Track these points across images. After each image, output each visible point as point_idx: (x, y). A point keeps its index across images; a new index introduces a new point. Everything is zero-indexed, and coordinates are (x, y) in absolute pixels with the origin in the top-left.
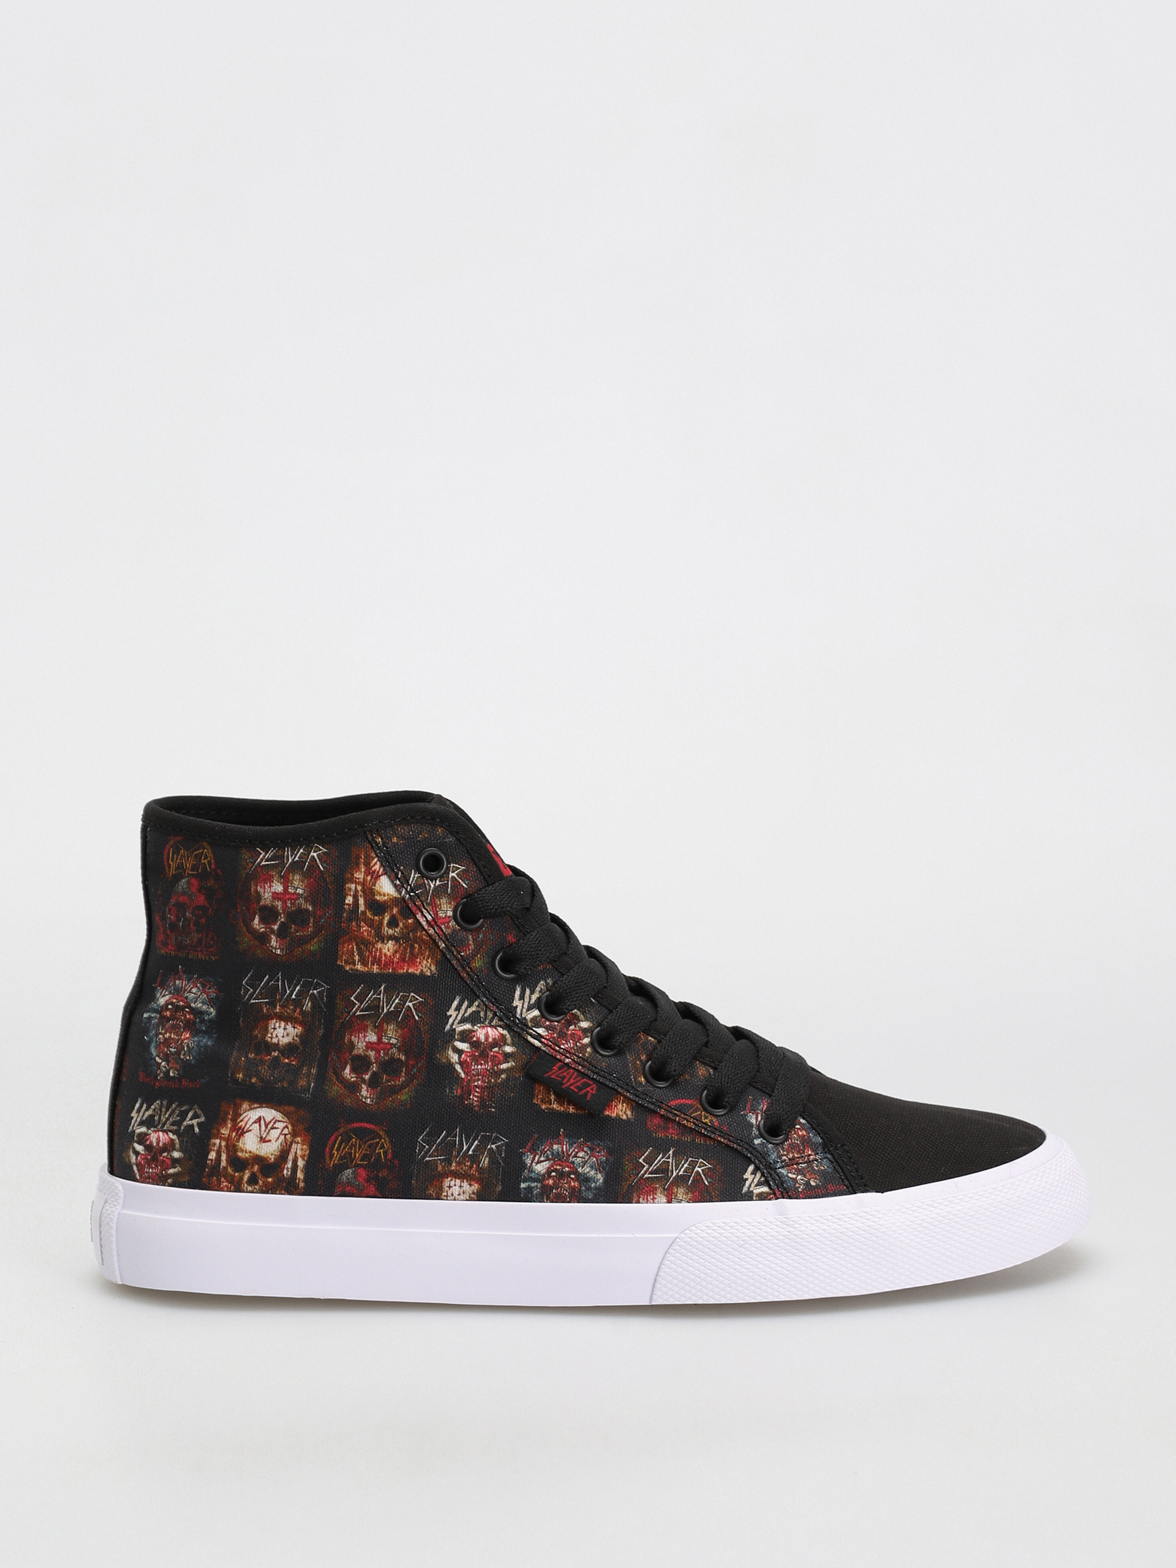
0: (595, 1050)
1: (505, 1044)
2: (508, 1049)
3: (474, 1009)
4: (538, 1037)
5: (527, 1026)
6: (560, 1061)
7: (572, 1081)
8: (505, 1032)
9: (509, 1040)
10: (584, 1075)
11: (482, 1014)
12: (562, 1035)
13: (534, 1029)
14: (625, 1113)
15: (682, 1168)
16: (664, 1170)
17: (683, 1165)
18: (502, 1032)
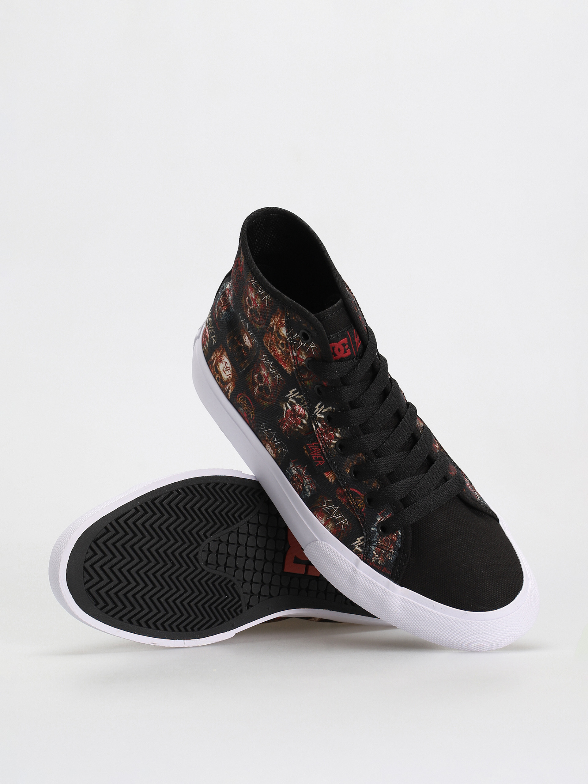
0: (335, 447)
1: (304, 419)
2: (304, 421)
3: (300, 397)
4: (317, 426)
5: (316, 419)
6: (318, 442)
7: (315, 454)
8: (307, 414)
9: (307, 419)
10: (323, 454)
11: (302, 401)
12: (326, 433)
13: (318, 422)
14: (331, 479)
15: (338, 516)
16: (331, 512)
17: (339, 516)
18: (306, 413)
